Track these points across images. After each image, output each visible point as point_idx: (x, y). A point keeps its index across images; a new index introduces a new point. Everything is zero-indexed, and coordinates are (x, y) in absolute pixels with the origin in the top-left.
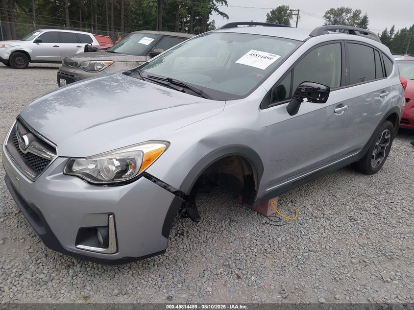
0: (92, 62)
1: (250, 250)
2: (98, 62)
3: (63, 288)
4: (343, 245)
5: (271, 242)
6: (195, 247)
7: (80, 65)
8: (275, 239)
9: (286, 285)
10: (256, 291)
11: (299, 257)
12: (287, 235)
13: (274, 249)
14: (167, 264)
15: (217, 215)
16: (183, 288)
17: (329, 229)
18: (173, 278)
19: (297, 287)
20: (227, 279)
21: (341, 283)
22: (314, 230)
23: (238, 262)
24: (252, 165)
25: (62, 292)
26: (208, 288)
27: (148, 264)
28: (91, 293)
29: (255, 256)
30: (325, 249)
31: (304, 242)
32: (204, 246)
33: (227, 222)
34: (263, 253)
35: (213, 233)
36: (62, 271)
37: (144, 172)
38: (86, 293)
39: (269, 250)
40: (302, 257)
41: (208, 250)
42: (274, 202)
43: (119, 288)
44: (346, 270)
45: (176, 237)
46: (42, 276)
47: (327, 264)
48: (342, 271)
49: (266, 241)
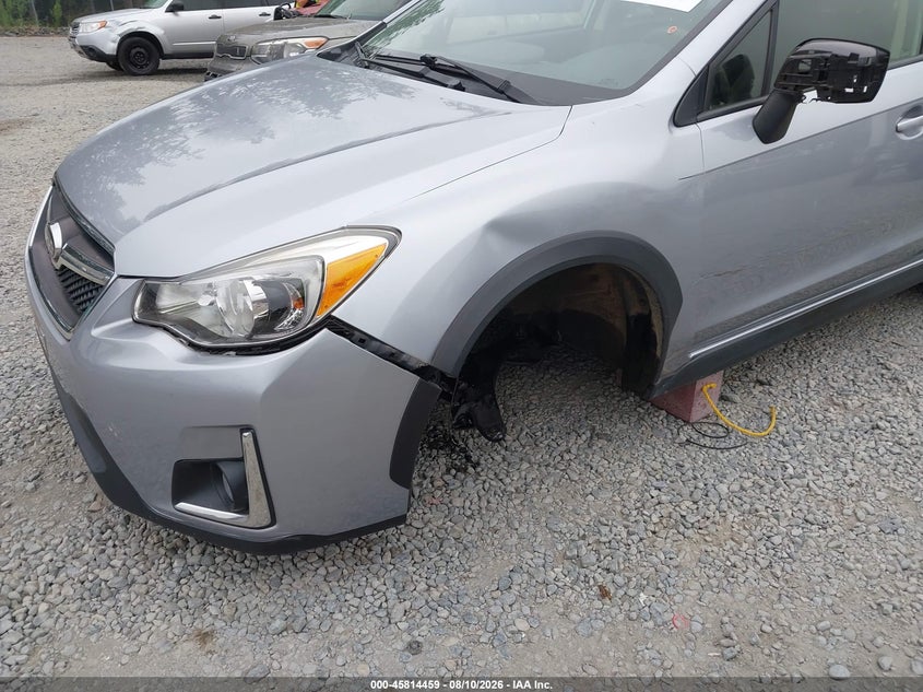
0: (277, 43)
1: (639, 517)
2: (290, 41)
3: (153, 608)
4: (905, 507)
5: (698, 494)
6: (494, 506)
7: (252, 52)
8: (709, 487)
9: (735, 620)
10: (648, 634)
11: (777, 540)
12: (745, 475)
13: (708, 514)
14: (417, 552)
15: (557, 420)
16: (451, 619)
17: (868, 459)
18: (428, 590)
19: (767, 628)
20: (572, 599)
21: (897, 619)
22: (822, 464)
23: (605, 551)
24: (647, 288)
25: (150, 617)
26: (518, 621)
27: (370, 550)
28: (219, 624)
29: (654, 533)
30: (853, 519)
31: (793, 496)
32: (517, 502)
33: (584, 437)
34: (675, 526)
35: (543, 468)
36: (156, 562)
37: (329, 317)
38: (207, 623)
39: (691, 519)
40: (786, 541)
41: (526, 514)
42: (711, 386)
43: (288, 613)
44: (913, 580)
45: (446, 477)
46: (107, 574)
47: (858, 561)
48: (899, 584)
49: (686, 491)
